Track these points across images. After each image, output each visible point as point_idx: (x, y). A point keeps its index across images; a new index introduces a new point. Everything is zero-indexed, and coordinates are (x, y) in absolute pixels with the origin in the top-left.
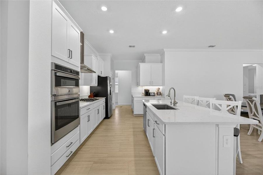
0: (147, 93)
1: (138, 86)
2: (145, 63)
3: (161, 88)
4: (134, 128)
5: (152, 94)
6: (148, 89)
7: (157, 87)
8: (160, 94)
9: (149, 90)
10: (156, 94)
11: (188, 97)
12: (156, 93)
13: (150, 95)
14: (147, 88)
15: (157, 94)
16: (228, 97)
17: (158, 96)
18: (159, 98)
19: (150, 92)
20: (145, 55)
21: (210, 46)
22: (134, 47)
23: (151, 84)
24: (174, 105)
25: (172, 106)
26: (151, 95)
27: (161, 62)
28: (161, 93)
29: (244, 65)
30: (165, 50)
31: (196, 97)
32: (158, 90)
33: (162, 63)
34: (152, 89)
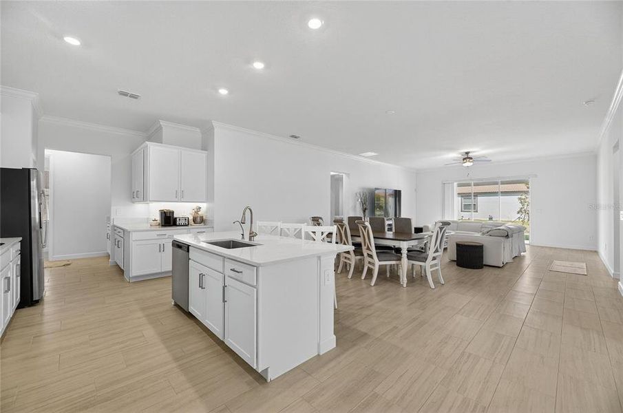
0: (168, 220)
1: (133, 202)
2: (162, 143)
3: (204, 206)
4: (143, 309)
5: (183, 222)
6: (171, 209)
7: (195, 205)
8: (202, 221)
9: (173, 212)
10: (191, 222)
11: (265, 223)
12: (191, 218)
13: (175, 224)
14: (167, 206)
15: (195, 220)
16: (316, 221)
17: (197, 226)
18: (200, 230)
19: (175, 216)
20: (162, 123)
21: (293, 136)
22: (136, 98)
23: (180, 197)
24: (250, 239)
25: (246, 240)
26: (178, 223)
27: (204, 148)
28: (204, 218)
29: (332, 173)
30: (215, 123)
31: (279, 223)
32: (197, 212)
33: (206, 150)
34: (182, 210)
